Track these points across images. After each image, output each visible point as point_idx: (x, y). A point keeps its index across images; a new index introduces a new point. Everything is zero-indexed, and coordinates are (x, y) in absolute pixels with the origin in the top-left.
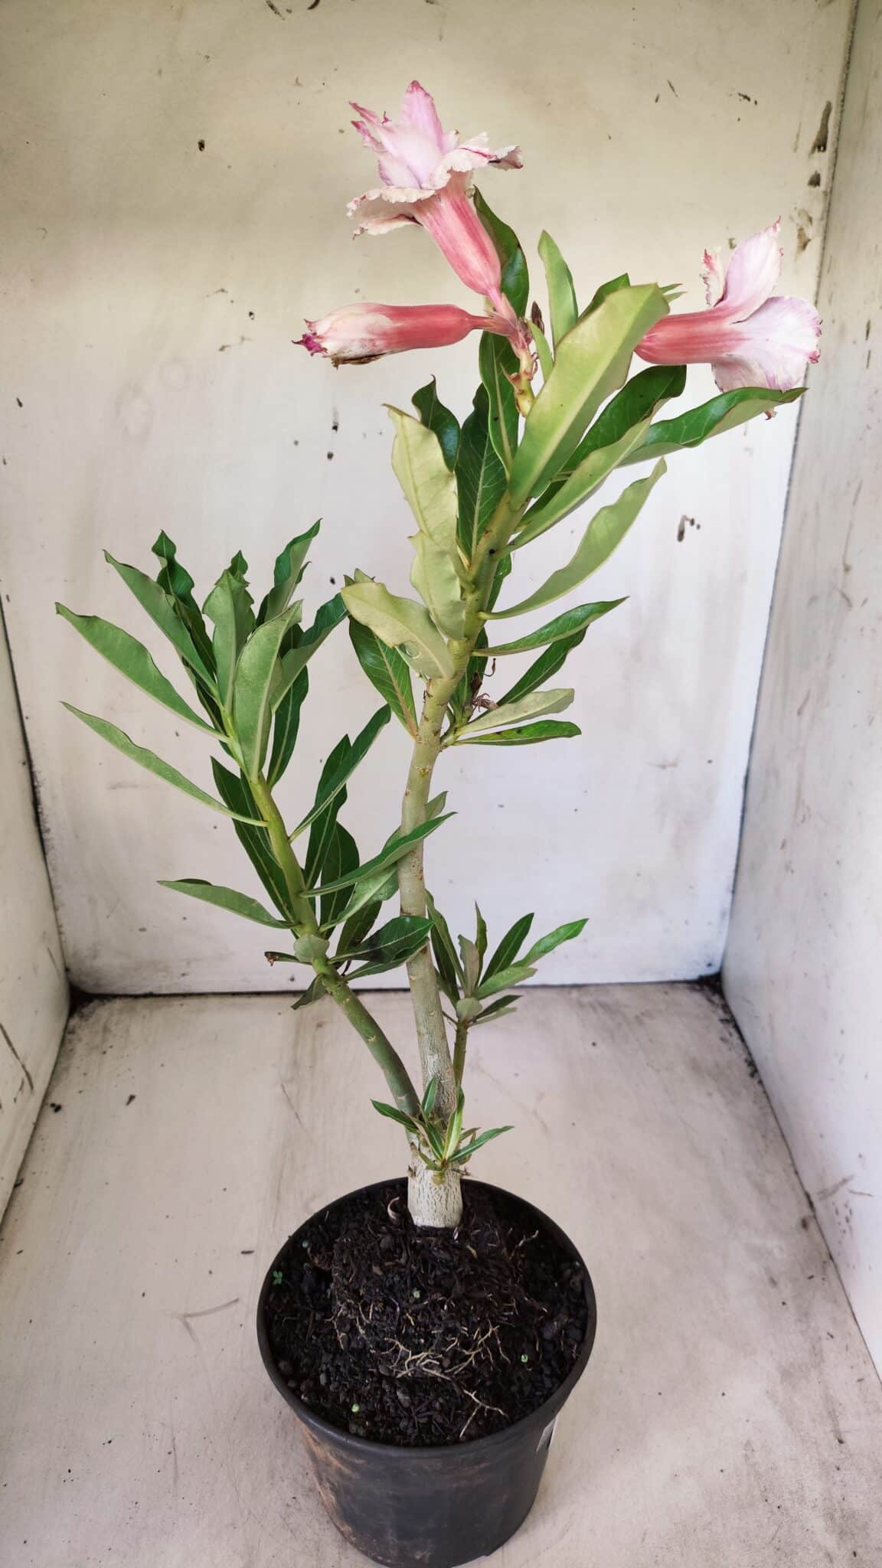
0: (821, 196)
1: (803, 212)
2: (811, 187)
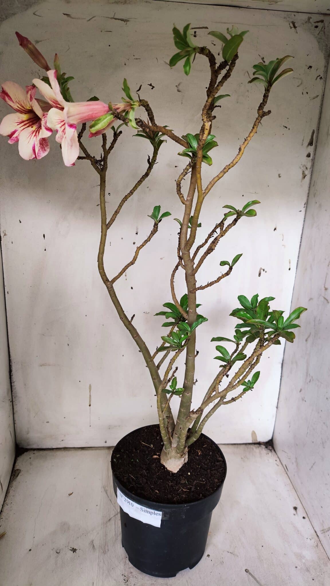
0: (311, 161)
1: (304, 166)
2: (306, 158)
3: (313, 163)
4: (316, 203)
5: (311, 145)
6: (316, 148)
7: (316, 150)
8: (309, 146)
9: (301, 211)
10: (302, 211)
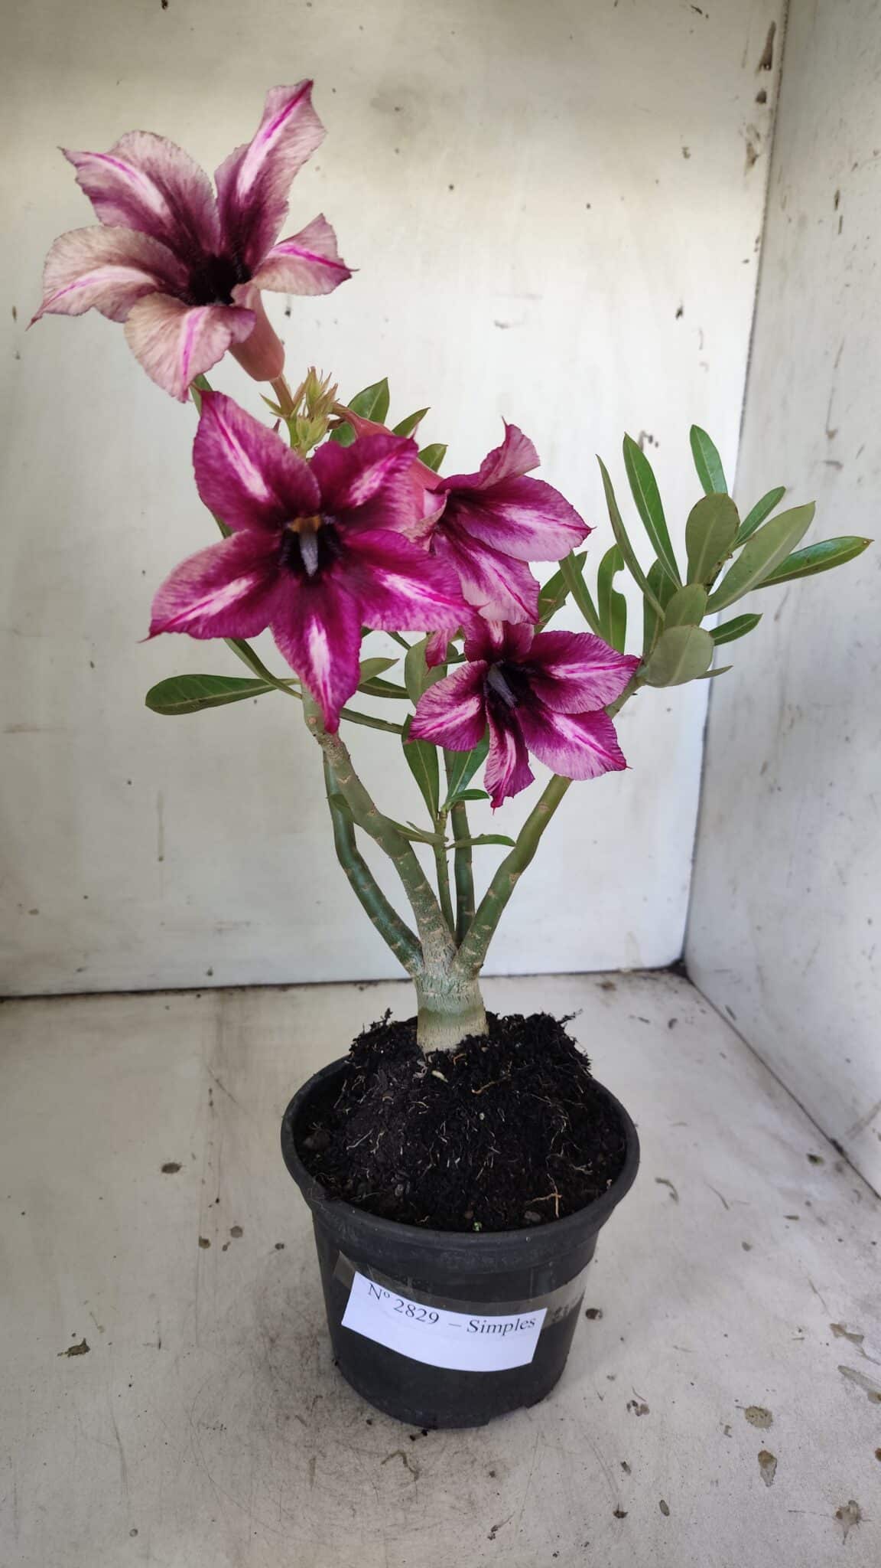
0: (768, 113)
1: (751, 128)
2: (758, 103)
3: (775, 122)
4: (790, 220)
5: (768, 67)
6: (781, 77)
7: (780, 85)
8: (763, 72)
9: (747, 261)
10: (750, 263)
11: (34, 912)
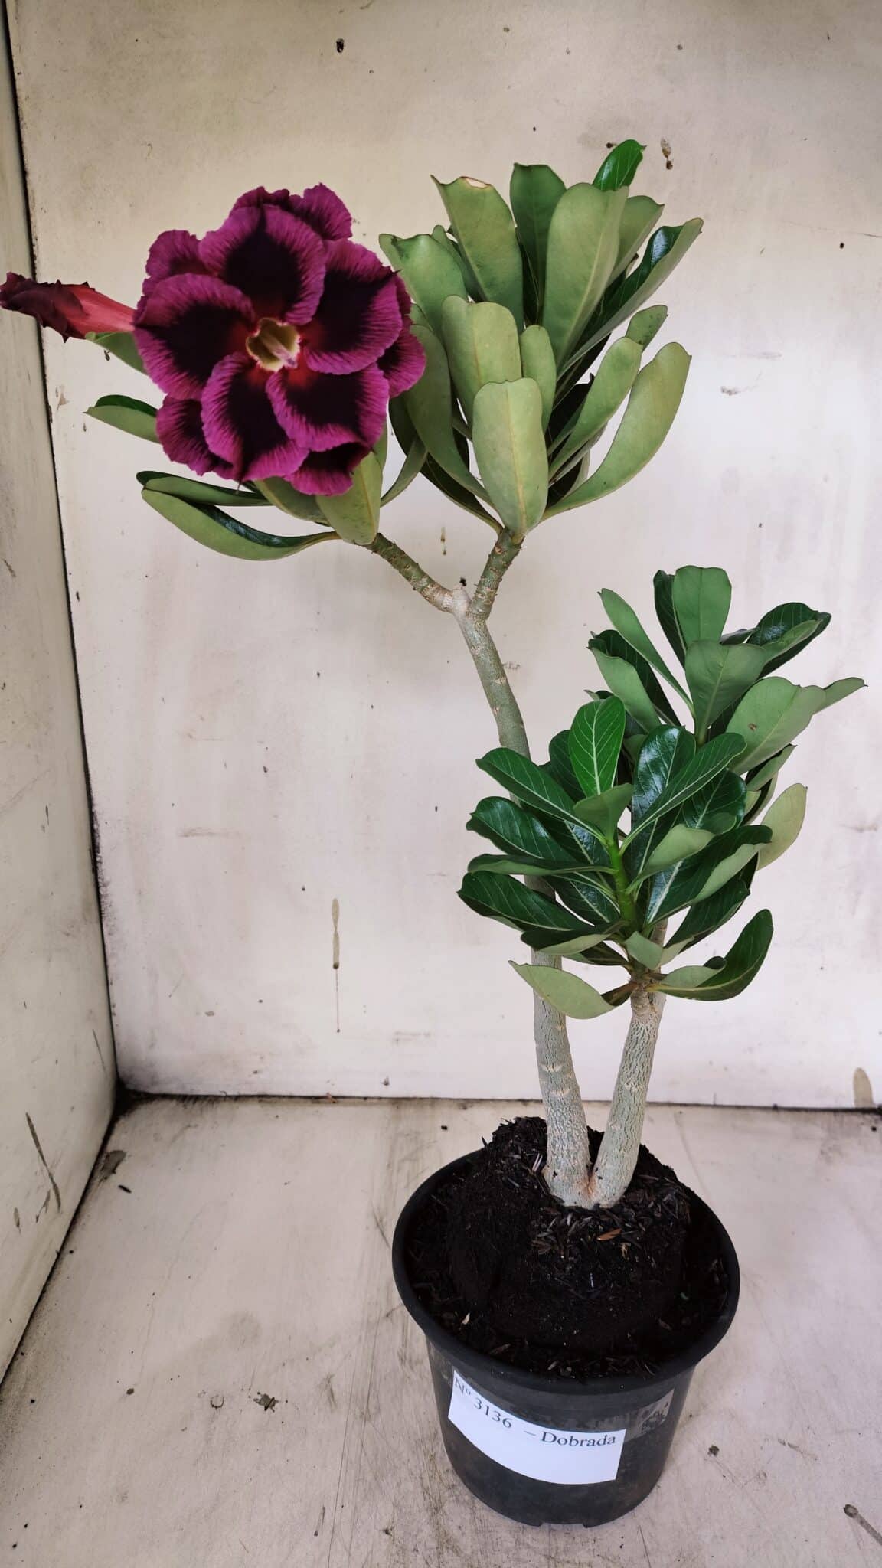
11: (210, 1014)
